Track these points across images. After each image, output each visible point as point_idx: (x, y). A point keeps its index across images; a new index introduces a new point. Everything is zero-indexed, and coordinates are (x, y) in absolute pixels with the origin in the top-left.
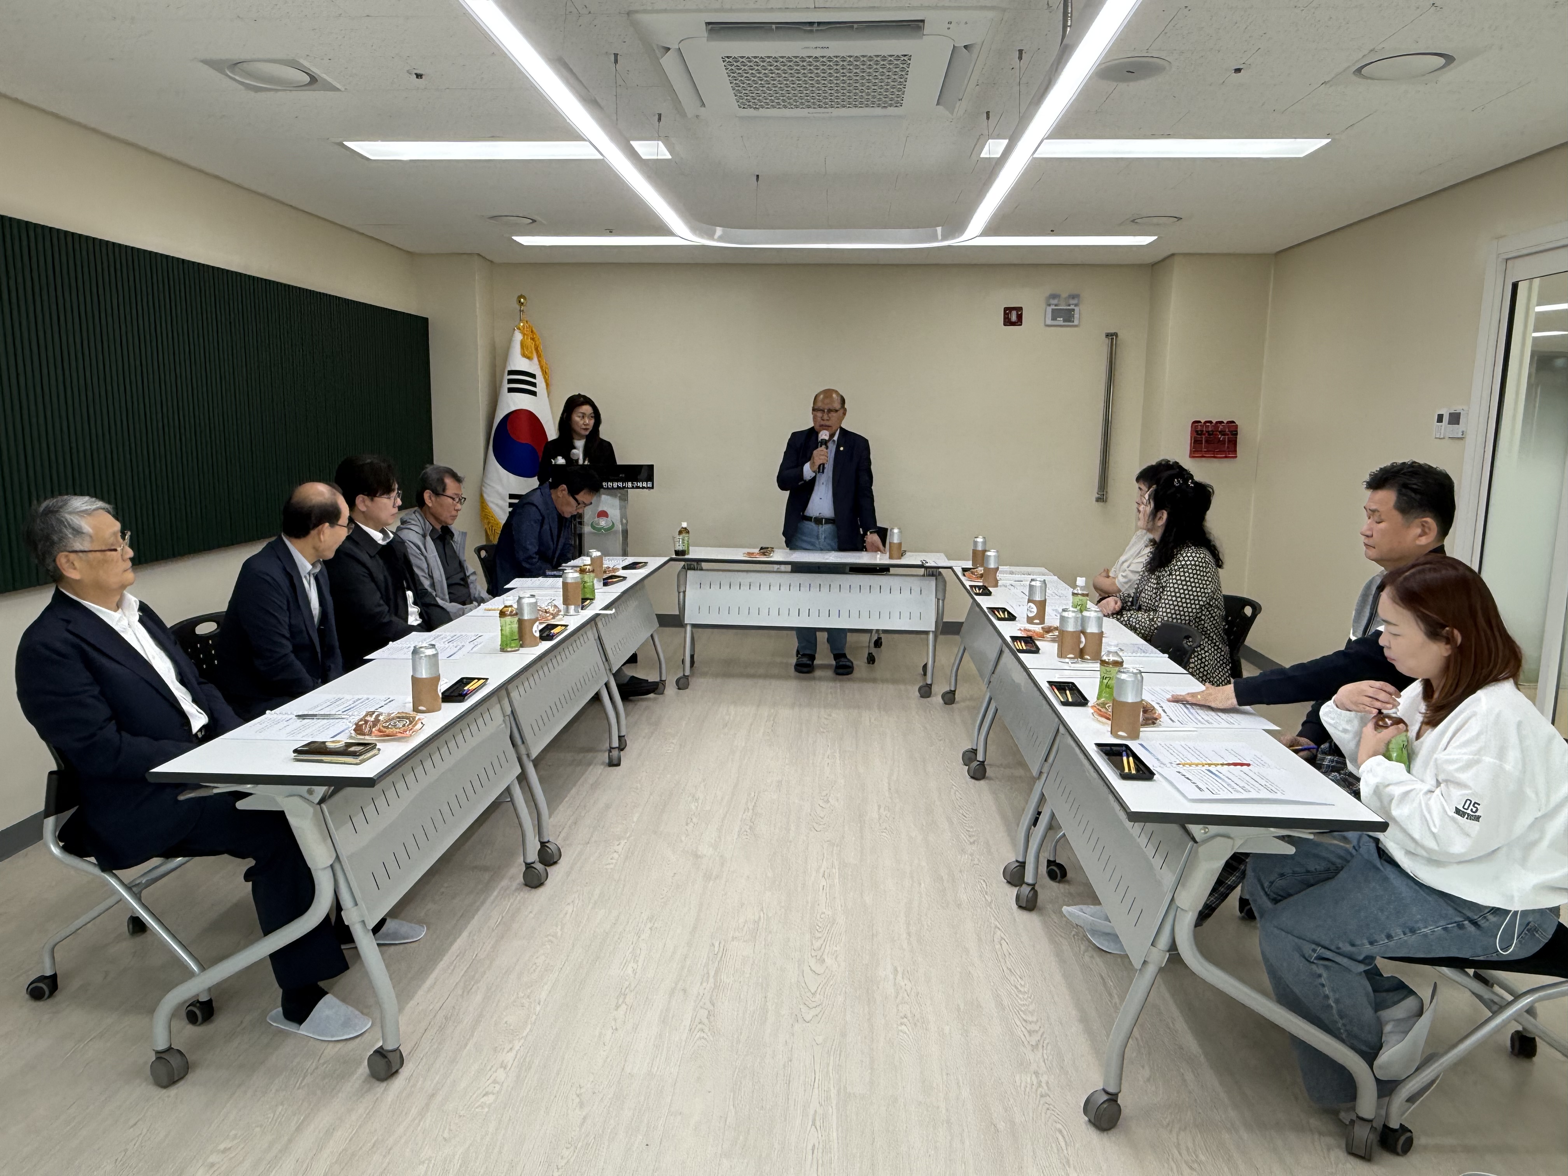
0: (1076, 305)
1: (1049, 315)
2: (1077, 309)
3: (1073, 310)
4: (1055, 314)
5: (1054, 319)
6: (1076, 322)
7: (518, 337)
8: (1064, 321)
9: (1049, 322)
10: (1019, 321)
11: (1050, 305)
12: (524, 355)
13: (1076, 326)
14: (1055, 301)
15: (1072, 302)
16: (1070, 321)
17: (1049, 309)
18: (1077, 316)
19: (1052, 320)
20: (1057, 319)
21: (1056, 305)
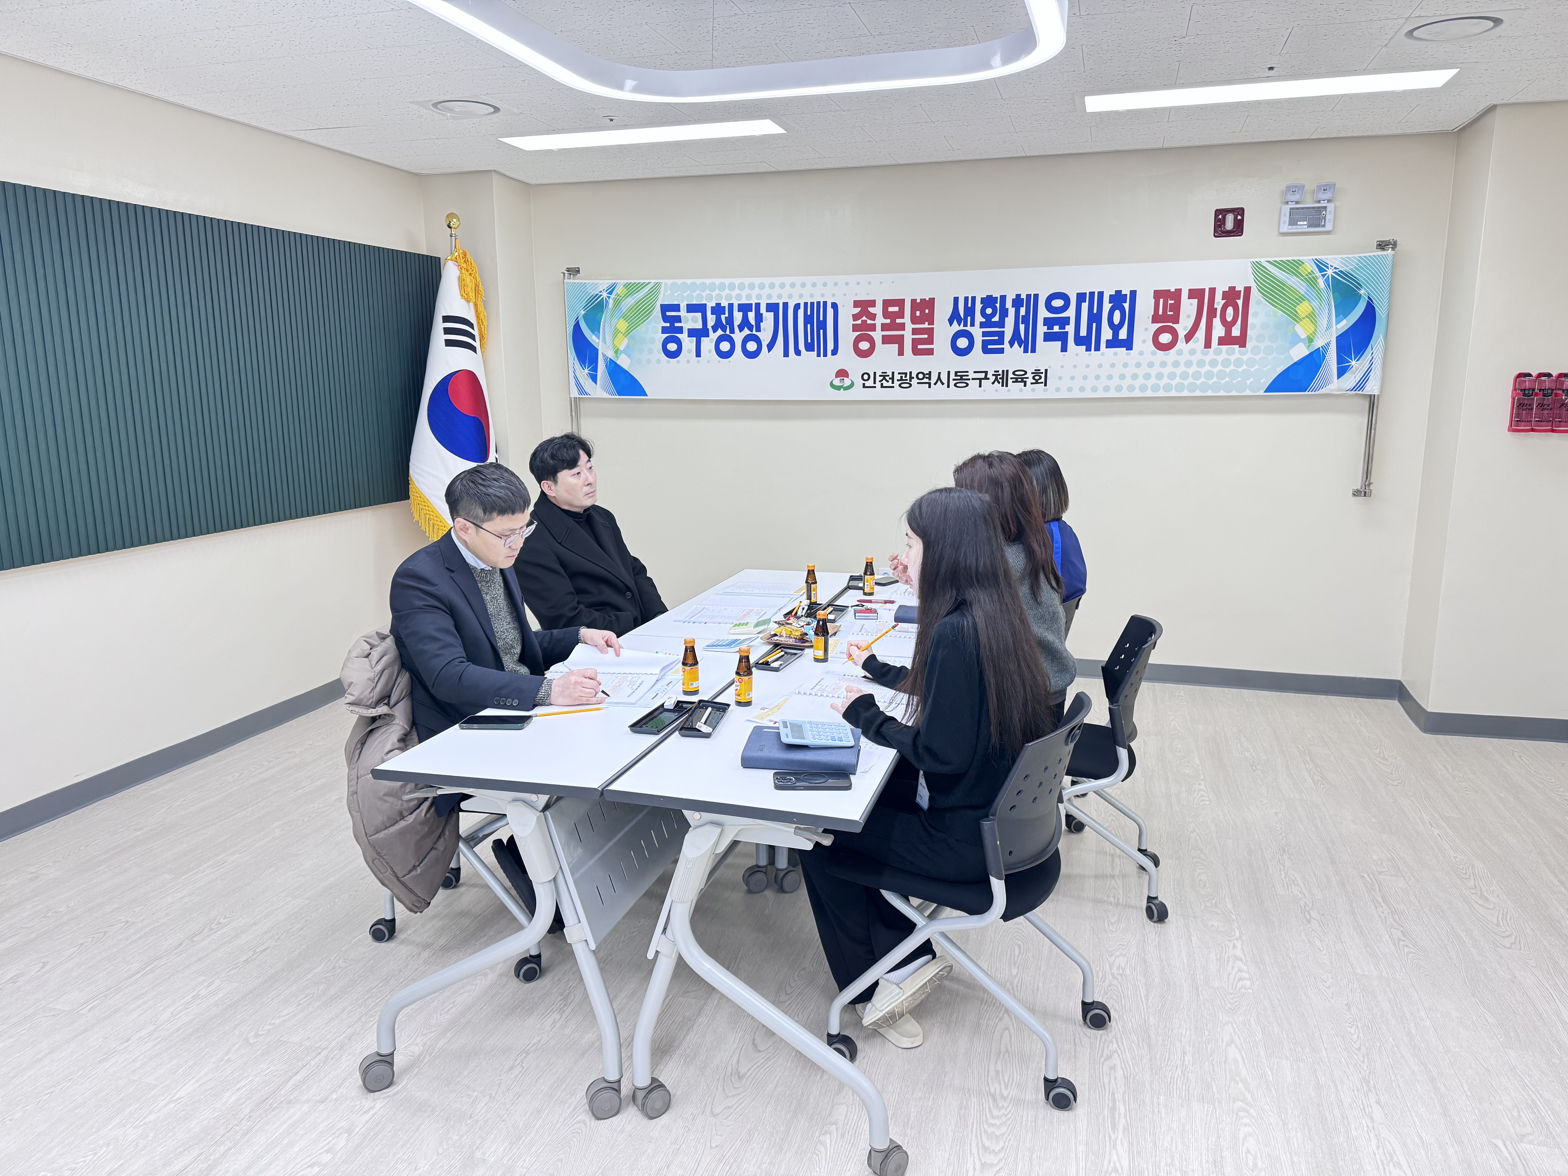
0: (1329, 201)
1: (1287, 218)
2: (1330, 207)
3: (1326, 207)
4: (1295, 216)
5: (1293, 222)
6: (1329, 227)
8: (1309, 226)
9: (1285, 228)
10: (1238, 229)
11: (1287, 203)
13: (1328, 233)
14: (1296, 197)
15: (1322, 196)
16: (1318, 226)
17: (1286, 209)
18: (1330, 217)
19: (1290, 224)
20: (1299, 223)
21: (1297, 203)
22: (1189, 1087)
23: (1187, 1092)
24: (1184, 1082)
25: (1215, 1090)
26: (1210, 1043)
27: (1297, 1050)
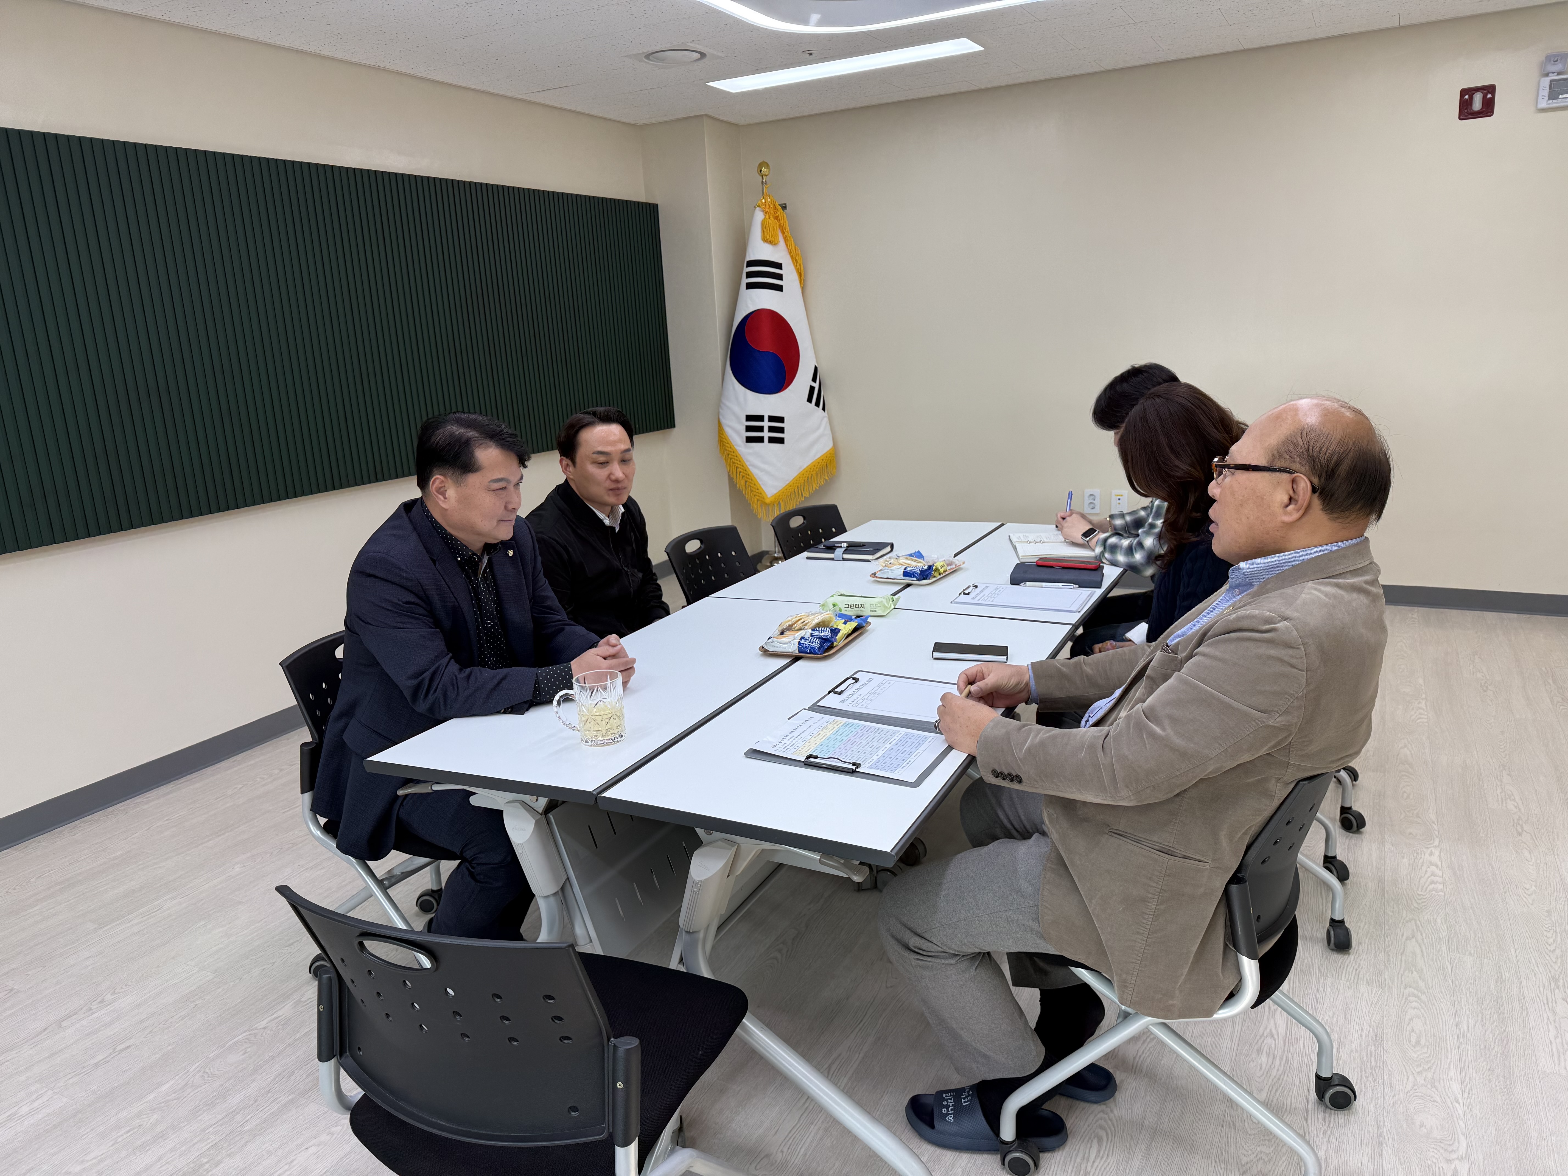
1: (1546, 92)
4: (1556, 89)
5: (1553, 96)
7: (759, 216)
9: (1544, 103)
10: (1488, 109)
11: (1547, 75)
12: (765, 240)
14: (1559, 67)
17: (1546, 81)
19: (1549, 99)
20: (1560, 97)
21: (1559, 74)
22: (1359, 972)
23: (1356, 976)
24: (1355, 968)
25: (1386, 977)
26: (1389, 937)
27: (1483, 948)
